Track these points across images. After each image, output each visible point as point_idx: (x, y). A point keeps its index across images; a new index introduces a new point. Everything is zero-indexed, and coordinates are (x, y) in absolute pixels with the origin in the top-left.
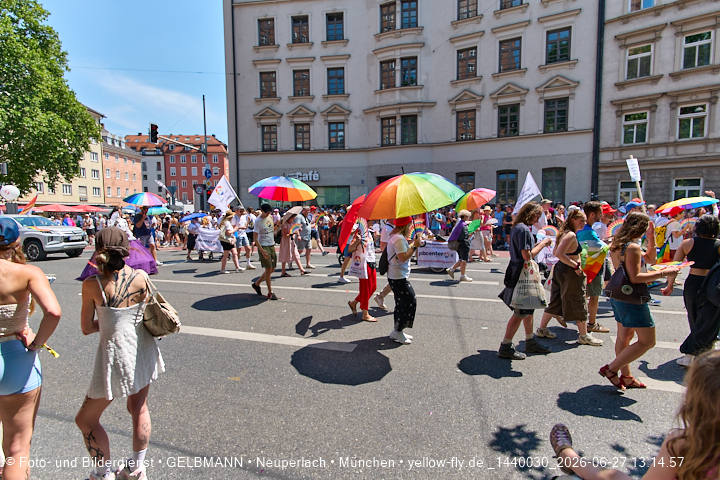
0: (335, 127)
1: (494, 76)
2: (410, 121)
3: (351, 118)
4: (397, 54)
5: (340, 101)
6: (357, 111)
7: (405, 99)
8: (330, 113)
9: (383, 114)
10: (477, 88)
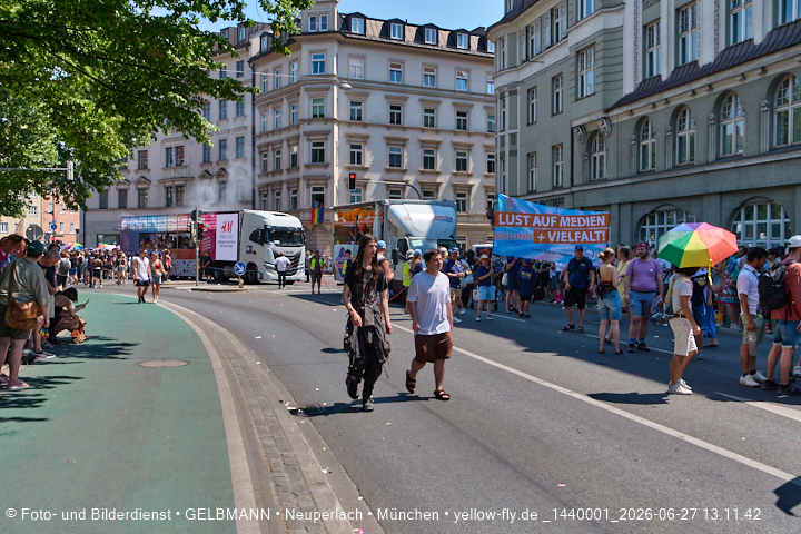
0: (142, 193)
1: (218, 163)
2: (180, 190)
3: (151, 186)
4: (173, 144)
5: (144, 173)
6: (154, 182)
7: (177, 175)
8: (138, 182)
9: (167, 184)
10: (211, 171)
